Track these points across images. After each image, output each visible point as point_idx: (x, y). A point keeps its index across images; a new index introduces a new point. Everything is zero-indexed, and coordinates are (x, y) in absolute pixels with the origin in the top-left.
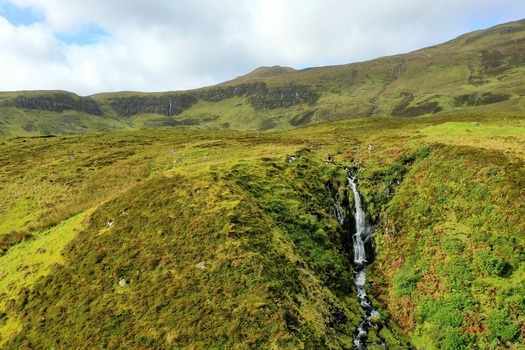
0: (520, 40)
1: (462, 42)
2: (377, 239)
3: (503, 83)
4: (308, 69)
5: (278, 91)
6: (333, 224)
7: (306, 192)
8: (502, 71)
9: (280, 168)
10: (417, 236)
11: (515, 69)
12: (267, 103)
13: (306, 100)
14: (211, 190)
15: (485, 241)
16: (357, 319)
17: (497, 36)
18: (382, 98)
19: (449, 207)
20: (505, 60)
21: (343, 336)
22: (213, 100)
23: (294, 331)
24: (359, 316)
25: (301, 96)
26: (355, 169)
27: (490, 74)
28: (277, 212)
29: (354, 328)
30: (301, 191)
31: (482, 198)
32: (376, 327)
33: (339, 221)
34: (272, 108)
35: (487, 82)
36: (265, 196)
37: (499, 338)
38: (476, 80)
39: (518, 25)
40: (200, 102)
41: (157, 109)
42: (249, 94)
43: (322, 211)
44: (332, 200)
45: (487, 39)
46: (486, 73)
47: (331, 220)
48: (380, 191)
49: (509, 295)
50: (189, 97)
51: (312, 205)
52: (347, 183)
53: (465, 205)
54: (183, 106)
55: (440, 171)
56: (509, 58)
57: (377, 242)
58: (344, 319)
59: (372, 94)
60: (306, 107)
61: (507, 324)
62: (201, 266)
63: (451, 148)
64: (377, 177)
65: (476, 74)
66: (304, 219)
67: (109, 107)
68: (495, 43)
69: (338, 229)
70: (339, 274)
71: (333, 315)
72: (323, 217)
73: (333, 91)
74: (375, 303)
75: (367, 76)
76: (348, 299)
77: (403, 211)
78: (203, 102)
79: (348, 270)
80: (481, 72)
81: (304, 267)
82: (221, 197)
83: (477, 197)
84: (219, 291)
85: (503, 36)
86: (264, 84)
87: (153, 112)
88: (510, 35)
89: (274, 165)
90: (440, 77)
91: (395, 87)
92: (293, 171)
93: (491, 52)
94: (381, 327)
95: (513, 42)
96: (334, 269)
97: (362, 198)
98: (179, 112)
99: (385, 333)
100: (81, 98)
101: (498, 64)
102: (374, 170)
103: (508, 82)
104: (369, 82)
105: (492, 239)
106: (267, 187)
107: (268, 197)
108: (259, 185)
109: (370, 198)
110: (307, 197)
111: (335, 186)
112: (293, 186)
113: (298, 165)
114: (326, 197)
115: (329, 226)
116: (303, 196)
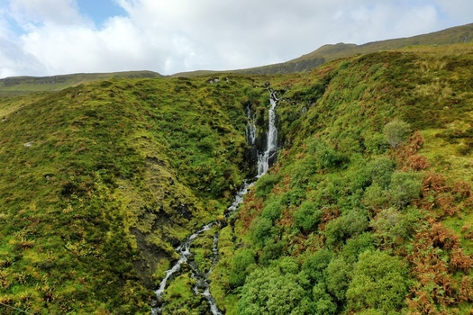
6: (238, 139)
7: (214, 108)
9: (195, 87)
26: (282, 92)
28: (167, 120)
30: (210, 107)
32: (220, 224)
36: (163, 107)
37: (301, 228)
43: (229, 127)
47: (238, 136)
48: (297, 110)
51: (217, 120)
52: (268, 103)
55: (339, 79)
61: (312, 214)
62: (27, 145)
64: (298, 97)
69: (243, 145)
70: (213, 179)
71: (175, 208)
72: (229, 132)
74: (241, 207)
79: (226, 176)
82: (95, 97)
89: (189, 84)
92: (209, 90)
94: (224, 225)
96: (208, 174)
97: (277, 117)
99: (225, 231)
102: (297, 90)
105: (341, 134)
106: (170, 100)
107: (165, 109)
108: (161, 98)
109: (286, 116)
110: (215, 113)
111: (254, 105)
112: (200, 102)
113: (219, 86)
114: (238, 115)
115: (232, 141)
116: (210, 111)
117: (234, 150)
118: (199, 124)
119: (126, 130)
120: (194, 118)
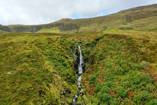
0: (136, 13)
1: (121, 13)
2: (86, 65)
3: (132, 25)
4: (76, 19)
5: (67, 26)
6: (72, 60)
7: (63, 49)
8: (131, 21)
9: (54, 41)
10: (98, 63)
11: (135, 21)
12: (64, 29)
13: (76, 29)
14: (22, 46)
15: (118, 63)
16: (75, 92)
17: (130, 11)
18: (98, 28)
19: (108, 53)
20: (132, 18)
21: (69, 98)
22: (47, 28)
23: (43, 97)
24: (77, 91)
25: (74, 27)
26: (81, 43)
27: (128, 22)
28: (50, 55)
29: (73, 95)
30: (61, 49)
31: (119, 50)
32: (81, 95)
33: (74, 60)
34: (65, 31)
35: (127, 24)
36: (46, 50)
37: (121, 96)
38: (124, 24)
39: (136, 9)
40: (43, 28)
41: (29, 30)
42: (59, 26)
43: (68, 56)
44: (72, 52)
45: (127, 12)
46: (127, 22)
47: (71, 59)
48: (88, 49)
49: (125, 81)
50: (40, 27)
51: (64, 54)
52: (78, 47)
53: (113, 52)
54: (38, 30)
55: (106, 42)
56: (134, 17)
57: (86, 66)
58: (70, 92)
59: (95, 27)
60: (76, 31)
61: (124, 91)
62: (9, 73)
63: (110, 35)
64: (88, 45)
65: (124, 22)
66: (60, 58)
67: (13, 29)
68: (130, 13)
69: (73, 62)
70: (71, 77)
71: (66, 91)
72: (68, 58)
73: (84, 26)
74: (83, 86)
75: (94, 22)
76: (73, 85)
77: (94, 55)
78: (44, 29)
79: (74, 75)
80: (126, 21)
81: (56, 74)
82: (26, 49)
83: (117, 49)
84: (13, 82)
85: (132, 11)
86: (63, 23)
87: (28, 31)
88: (134, 11)
89: (52, 40)
90: (115, 22)
91: (102, 25)
92: (59, 43)
93: (128, 16)
94: (83, 94)
95: (134, 13)
96: (69, 75)
97: (82, 52)
98: (37, 31)
99: (84, 96)
100: (3, 26)
101: (130, 19)
102: (87, 43)
103: (133, 24)
104: (94, 24)
105: (120, 63)
106: (48, 47)
107: (47, 50)
108: (44, 46)
109: (85, 52)
110: (63, 51)
111: (73, 48)
112: (58, 47)
113: (61, 41)
114: (70, 51)
115: (70, 61)
116: (61, 51)
117: (71, 64)
118: (60, 56)
119: (43, 62)
120: (58, 54)
